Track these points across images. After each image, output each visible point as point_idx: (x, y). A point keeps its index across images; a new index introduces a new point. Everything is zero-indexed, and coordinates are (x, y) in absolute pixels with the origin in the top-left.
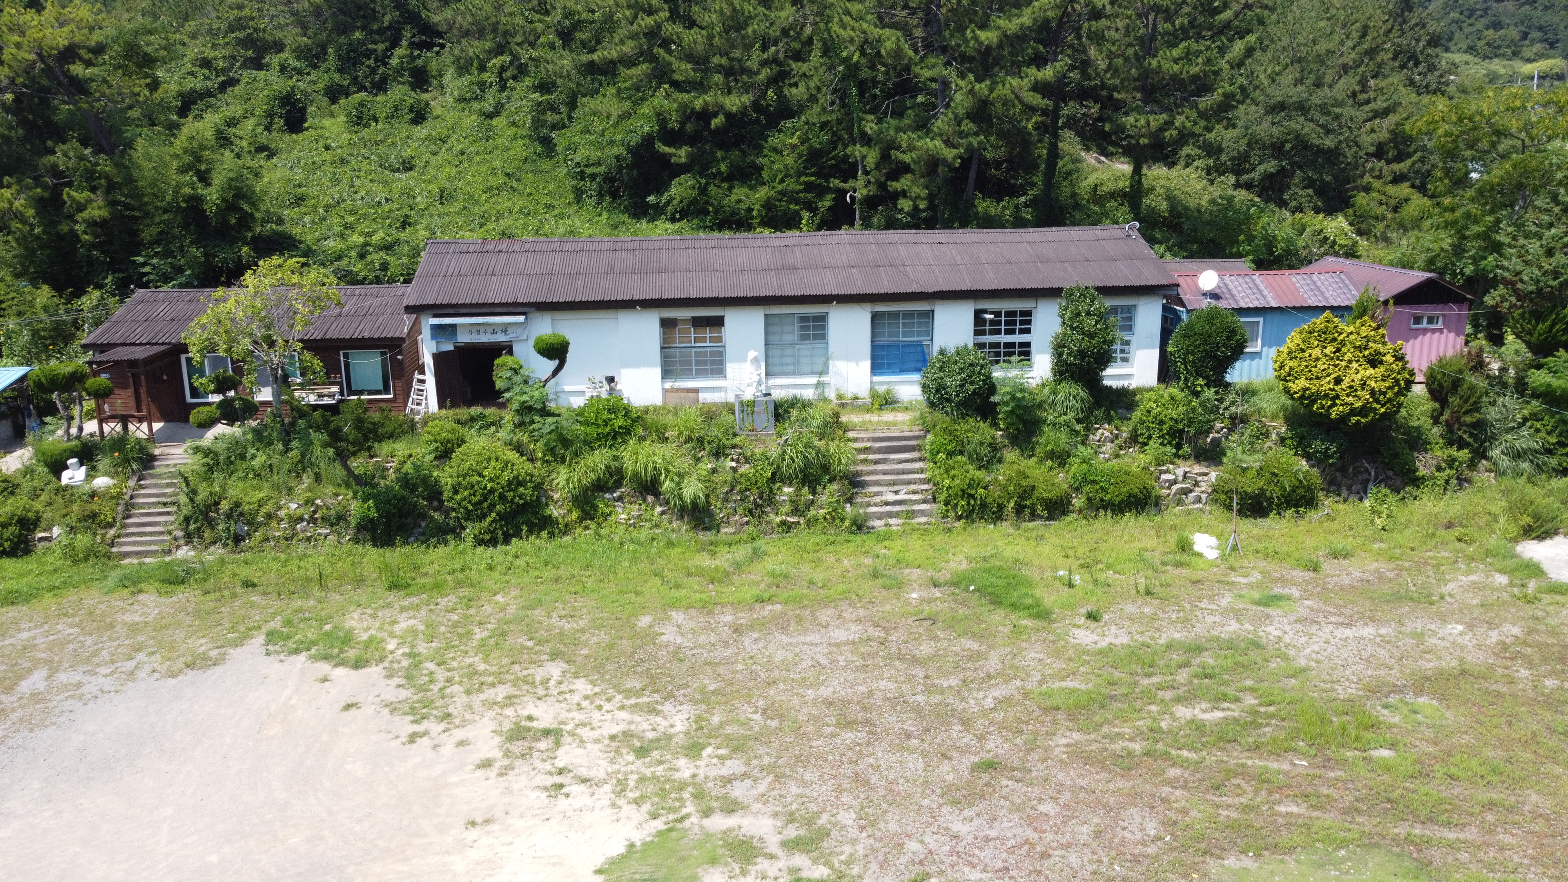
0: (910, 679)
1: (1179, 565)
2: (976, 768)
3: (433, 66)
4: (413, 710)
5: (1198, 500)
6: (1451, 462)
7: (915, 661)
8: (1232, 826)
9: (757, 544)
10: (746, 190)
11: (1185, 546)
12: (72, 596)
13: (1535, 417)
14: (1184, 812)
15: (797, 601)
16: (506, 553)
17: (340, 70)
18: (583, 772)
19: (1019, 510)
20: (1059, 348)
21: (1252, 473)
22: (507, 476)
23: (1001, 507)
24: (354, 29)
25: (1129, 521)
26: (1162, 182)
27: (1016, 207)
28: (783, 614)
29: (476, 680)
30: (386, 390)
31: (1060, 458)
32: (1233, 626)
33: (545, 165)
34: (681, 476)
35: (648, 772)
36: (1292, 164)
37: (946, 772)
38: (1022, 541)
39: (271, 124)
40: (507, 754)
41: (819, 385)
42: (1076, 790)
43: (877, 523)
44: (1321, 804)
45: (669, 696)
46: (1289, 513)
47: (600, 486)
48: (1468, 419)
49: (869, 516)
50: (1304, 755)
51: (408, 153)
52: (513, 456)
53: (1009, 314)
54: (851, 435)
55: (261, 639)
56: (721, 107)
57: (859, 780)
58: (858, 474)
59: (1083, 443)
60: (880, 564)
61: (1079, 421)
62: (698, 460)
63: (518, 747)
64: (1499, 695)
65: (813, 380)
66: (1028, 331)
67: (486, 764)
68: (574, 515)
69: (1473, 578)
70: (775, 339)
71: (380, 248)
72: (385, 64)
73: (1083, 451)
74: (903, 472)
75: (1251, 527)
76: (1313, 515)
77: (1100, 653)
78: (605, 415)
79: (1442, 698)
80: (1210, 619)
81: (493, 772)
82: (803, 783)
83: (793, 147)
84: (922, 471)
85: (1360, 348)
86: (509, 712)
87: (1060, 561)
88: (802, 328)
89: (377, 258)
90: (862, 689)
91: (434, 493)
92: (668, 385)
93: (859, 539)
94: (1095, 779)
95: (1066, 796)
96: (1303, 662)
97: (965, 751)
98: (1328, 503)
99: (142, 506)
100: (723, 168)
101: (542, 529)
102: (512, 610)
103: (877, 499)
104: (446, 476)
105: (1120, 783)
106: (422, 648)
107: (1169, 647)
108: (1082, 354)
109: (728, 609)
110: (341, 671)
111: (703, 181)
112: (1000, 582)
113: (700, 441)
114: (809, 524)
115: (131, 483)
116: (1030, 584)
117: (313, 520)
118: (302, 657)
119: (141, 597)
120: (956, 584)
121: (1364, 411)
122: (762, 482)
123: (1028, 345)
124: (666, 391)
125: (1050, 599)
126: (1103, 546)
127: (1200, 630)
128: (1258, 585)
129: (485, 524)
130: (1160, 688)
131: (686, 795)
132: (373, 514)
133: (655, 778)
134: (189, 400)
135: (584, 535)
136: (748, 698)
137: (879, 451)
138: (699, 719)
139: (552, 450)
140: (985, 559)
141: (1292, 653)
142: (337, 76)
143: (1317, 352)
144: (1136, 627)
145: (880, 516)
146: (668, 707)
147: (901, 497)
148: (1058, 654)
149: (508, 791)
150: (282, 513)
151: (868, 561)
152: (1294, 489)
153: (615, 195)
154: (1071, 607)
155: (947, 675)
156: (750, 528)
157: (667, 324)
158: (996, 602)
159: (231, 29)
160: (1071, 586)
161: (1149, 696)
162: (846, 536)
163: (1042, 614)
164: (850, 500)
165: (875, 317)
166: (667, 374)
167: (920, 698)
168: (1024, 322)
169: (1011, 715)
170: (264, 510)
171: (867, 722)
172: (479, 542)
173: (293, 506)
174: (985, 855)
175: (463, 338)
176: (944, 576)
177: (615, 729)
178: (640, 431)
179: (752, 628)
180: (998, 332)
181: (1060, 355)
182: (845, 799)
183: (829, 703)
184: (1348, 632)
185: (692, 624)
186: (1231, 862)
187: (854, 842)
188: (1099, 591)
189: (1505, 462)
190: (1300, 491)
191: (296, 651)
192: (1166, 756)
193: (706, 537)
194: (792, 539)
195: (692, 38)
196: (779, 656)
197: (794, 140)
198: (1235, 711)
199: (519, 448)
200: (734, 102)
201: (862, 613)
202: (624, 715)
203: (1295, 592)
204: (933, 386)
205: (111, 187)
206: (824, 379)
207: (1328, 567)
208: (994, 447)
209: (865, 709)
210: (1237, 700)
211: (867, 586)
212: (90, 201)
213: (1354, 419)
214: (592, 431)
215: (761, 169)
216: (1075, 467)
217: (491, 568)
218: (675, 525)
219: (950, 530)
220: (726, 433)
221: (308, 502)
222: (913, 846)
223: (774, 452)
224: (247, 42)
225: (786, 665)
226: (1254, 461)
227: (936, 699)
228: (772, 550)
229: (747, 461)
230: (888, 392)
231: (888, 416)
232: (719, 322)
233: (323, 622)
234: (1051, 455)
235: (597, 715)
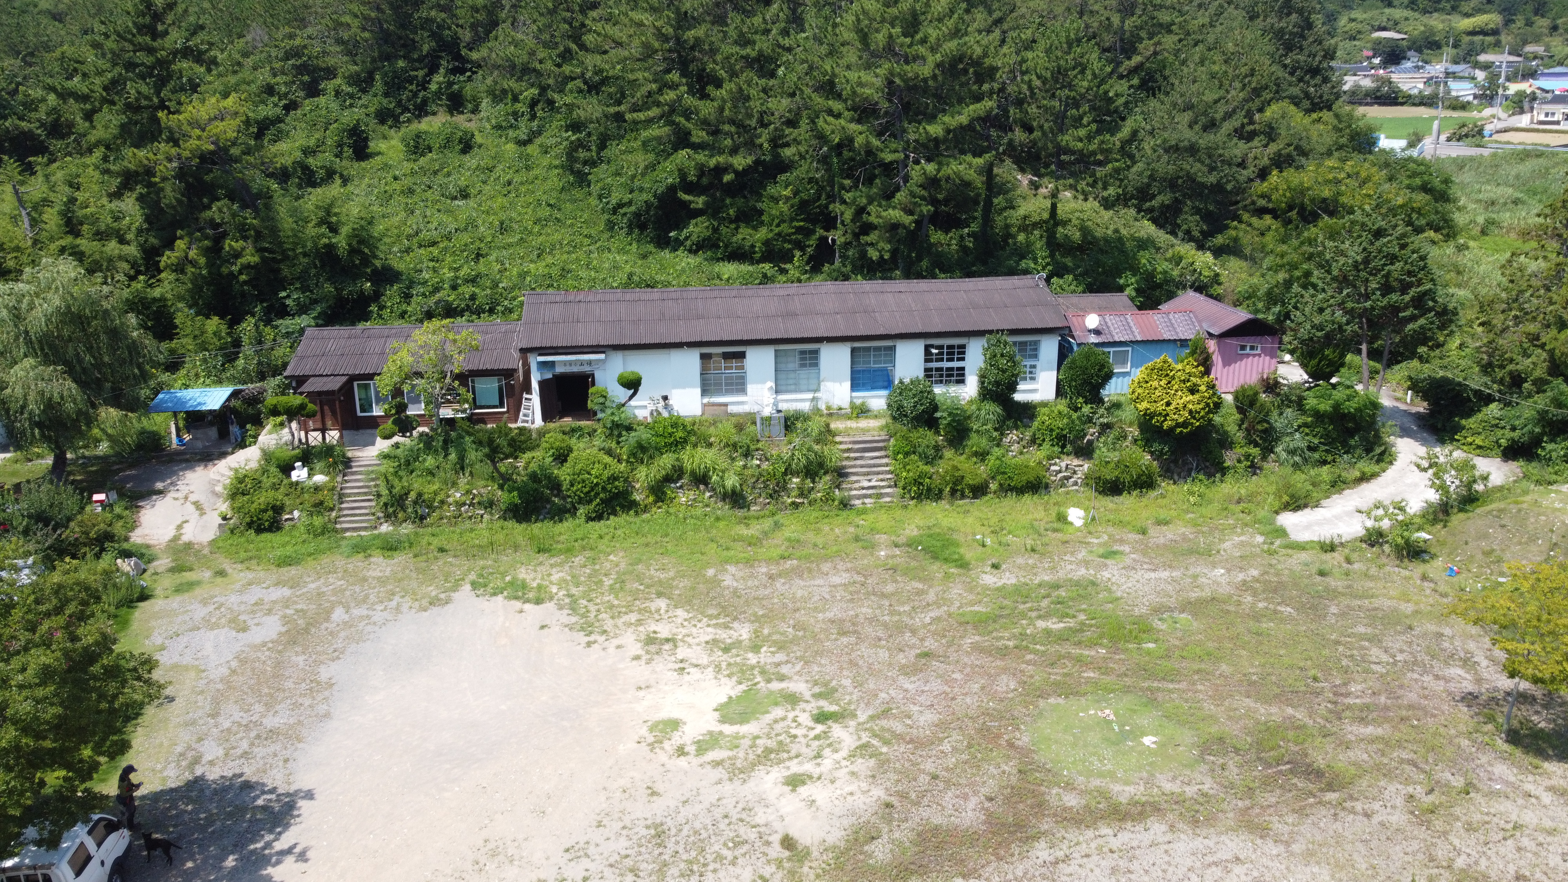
0: (880, 607)
1: (1055, 530)
2: (918, 656)
3: (468, 90)
4: (582, 629)
5: (1076, 484)
6: (1247, 456)
7: (883, 596)
8: (1056, 684)
9: (776, 518)
10: (750, 231)
11: (1062, 518)
12: (325, 560)
13: (1305, 425)
14: (1032, 677)
15: (807, 558)
16: (608, 527)
17: (386, 95)
18: (695, 661)
19: (953, 492)
20: (982, 377)
21: (1112, 465)
22: (606, 474)
23: (941, 491)
24: (397, 57)
25: (1027, 499)
26: (1077, 214)
27: (962, 237)
28: (798, 567)
29: (615, 610)
30: (501, 405)
31: (982, 455)
32: (1083, 571)
33: (578, 193)
34: (723, 472)
35: (732, 661)
36: (1184, 196)
37: (902, 658)
38: (955, 514)
39: (341, 152)
40: (648, 652)
41: (814, 399)
42: (973, 666)
43: (857, 502)
44: (1107, 672)
45: (735, 619)
46: (1135, 493)
47: (668, 479)
48: (1259, 427)
49: (851, 498)
50: (1104, 647)
51: (463, 182)
52: (607, 459)
53: (949, 347)
54: (838, 439)
55: (468, 587)
56: (731, 165)
57: (853, 664)
58: (844, 467)
59: (998, 445)
60: (860, 532)
61: (996, 429)
62: (733, 459)
63: (653, 648)
64: (1228, 612)
65: (810, 396)
66: (963, 359)
67: (637, 658)
68: (651, 499)
69: (1243, 538)
70: (782, 366)
71: (467, 281)
72: (425, 89)
73: (997, 452)
74: (875, 466)
75: (1109, 503)
76: (1153, 494)
77: (998, 589)
78: (670, 430)
79: (1195, 615)
80: (1069, 567)
81: (643, 662)
82: (821, 665)
83: (788, 199)
84: (887, 465)
85: (1184, 381)
86: (641, 629)
87: (978, 528)
88: (802, 359)
89: (467, 290)
90: (852, 613)
91: (556, 486)
92: (706, 400)
93: (844, 514)
94: (985, 660)
95: (968, 670)
96: (1119, 594)
97: (912, 647)
98: (1165, 486)
99: (350, 495)
100: (731, 212)
101: (630, 509)
102: (623, 565)
103: (857, 485)
104: (564, 474)
105: (999, 663)
106: (574, 591)
107: (1040, 585)
108: (997, 383)
109: (763, 564)
110: (528, 607)
111: (716, 224)
112: (939, 544)
113: (735, 446)
114: (810, 504)
115: (339, 479)
116: (958, 545)
117: (472, 504)
118: (500, 598)
119: (372, 559)
120: (909, 546)
121: (1185, 424)
122: (778, 475)
123: (963, 369)
124: (704, 405)
125: (969, 555)
126: (1008, 518)
127: (1061, 574)
128: (1105, 544)
129: (592, 507)
130: (1031, 610)
131: (756, 672)
132: (518, 501)
133: (736, 663)
134: (359, 414)
135: (658, 512)
136: (783, 619)
137: (857, 451)
138: (755, 632)
139: (634, 455)
140: (929, 528)
141: (1114, 588)
142: (385, 101)
143: (1155, 384)
144: (1022, 573)
145: (859, 497)
146: (736, 625)
147: (873, 483)
148: (971, 590)
149: (654, 671)
150: (450, 500)
151: (852, 529)
152: (1139, 476)
153: (642, 227)
154: (983, 560)
155: (903, 604)
156: (771, 507)
157: (704, 357)
158: (935, 557)
159: (287, 57)
160: (984, 546)
161: (1023, 615)
162: (835, 512)
163: (963, 565)
164: (838, 487)
165: (853, 350)
166: (705, 392)
167: (887, 618)
168: (960, 352)
169: (940, 626)
170: (438, 498)
171: (855, 632)
172: (589, 519)
173: (458, 495)
174: (922, 699)
175: (559, 370)
176: (902, 540)
177: (708, 638)
178: (693, 439)
179: (780, 575)
180: (942, 360)
181: (983, 383)
182: (845, 673)
183: (833, 622)
184: (1153, 575)
185: (741, 574)
186: (1052, 700)
187: (851, 694)
188: (1001, 549)
189: (1284, 455)
190: (1144, 478)
191: (494, 594)
192: (1027, 648)
193: (741, 513)
194: (800, 514)
195: (707, 109)
196: (799, 594)
197: (787, 192)
198: (1071, 623)
199: (609, 452)
200: (741, 161)
201: (849, 565)
202: (710, 630)
203: (1127, 549)
204: (895, 406)
205: (259, 236)
206: (817, 395)
207: (1153, 531)
208: (937, 448)
209: (854, 624)
210: (1074, 617)
211: (852, 547)
212: (243, 249)
213: (1178, 430)
214: (662, 442)
215: (761, 213)
216: (992, 461)
217: (601, 537)
218: (720, 504)
219: (906, 507)
220: (752, 440)
221: (468, 492)
222: (883, 695)
223: (786, 455)
224: (301, 69)
225: (804, 599)
226: (1114, 456)
227: (896, 618)
228: (787, 523)
229: (767, 459)
230: (863, 404)
231: (863, 423)
232: (742, 356)
233: (504, 575)
234: (976, 454)
235: (694, 630)
